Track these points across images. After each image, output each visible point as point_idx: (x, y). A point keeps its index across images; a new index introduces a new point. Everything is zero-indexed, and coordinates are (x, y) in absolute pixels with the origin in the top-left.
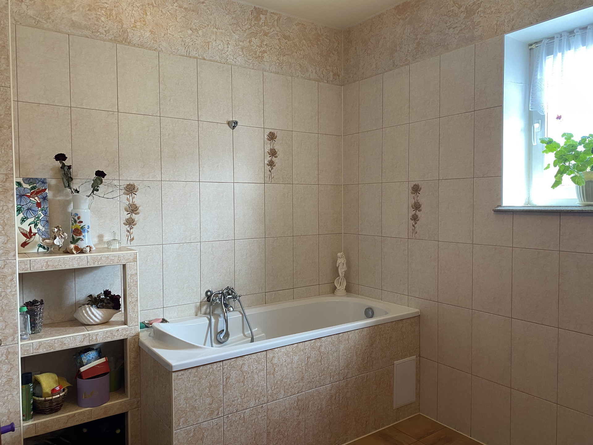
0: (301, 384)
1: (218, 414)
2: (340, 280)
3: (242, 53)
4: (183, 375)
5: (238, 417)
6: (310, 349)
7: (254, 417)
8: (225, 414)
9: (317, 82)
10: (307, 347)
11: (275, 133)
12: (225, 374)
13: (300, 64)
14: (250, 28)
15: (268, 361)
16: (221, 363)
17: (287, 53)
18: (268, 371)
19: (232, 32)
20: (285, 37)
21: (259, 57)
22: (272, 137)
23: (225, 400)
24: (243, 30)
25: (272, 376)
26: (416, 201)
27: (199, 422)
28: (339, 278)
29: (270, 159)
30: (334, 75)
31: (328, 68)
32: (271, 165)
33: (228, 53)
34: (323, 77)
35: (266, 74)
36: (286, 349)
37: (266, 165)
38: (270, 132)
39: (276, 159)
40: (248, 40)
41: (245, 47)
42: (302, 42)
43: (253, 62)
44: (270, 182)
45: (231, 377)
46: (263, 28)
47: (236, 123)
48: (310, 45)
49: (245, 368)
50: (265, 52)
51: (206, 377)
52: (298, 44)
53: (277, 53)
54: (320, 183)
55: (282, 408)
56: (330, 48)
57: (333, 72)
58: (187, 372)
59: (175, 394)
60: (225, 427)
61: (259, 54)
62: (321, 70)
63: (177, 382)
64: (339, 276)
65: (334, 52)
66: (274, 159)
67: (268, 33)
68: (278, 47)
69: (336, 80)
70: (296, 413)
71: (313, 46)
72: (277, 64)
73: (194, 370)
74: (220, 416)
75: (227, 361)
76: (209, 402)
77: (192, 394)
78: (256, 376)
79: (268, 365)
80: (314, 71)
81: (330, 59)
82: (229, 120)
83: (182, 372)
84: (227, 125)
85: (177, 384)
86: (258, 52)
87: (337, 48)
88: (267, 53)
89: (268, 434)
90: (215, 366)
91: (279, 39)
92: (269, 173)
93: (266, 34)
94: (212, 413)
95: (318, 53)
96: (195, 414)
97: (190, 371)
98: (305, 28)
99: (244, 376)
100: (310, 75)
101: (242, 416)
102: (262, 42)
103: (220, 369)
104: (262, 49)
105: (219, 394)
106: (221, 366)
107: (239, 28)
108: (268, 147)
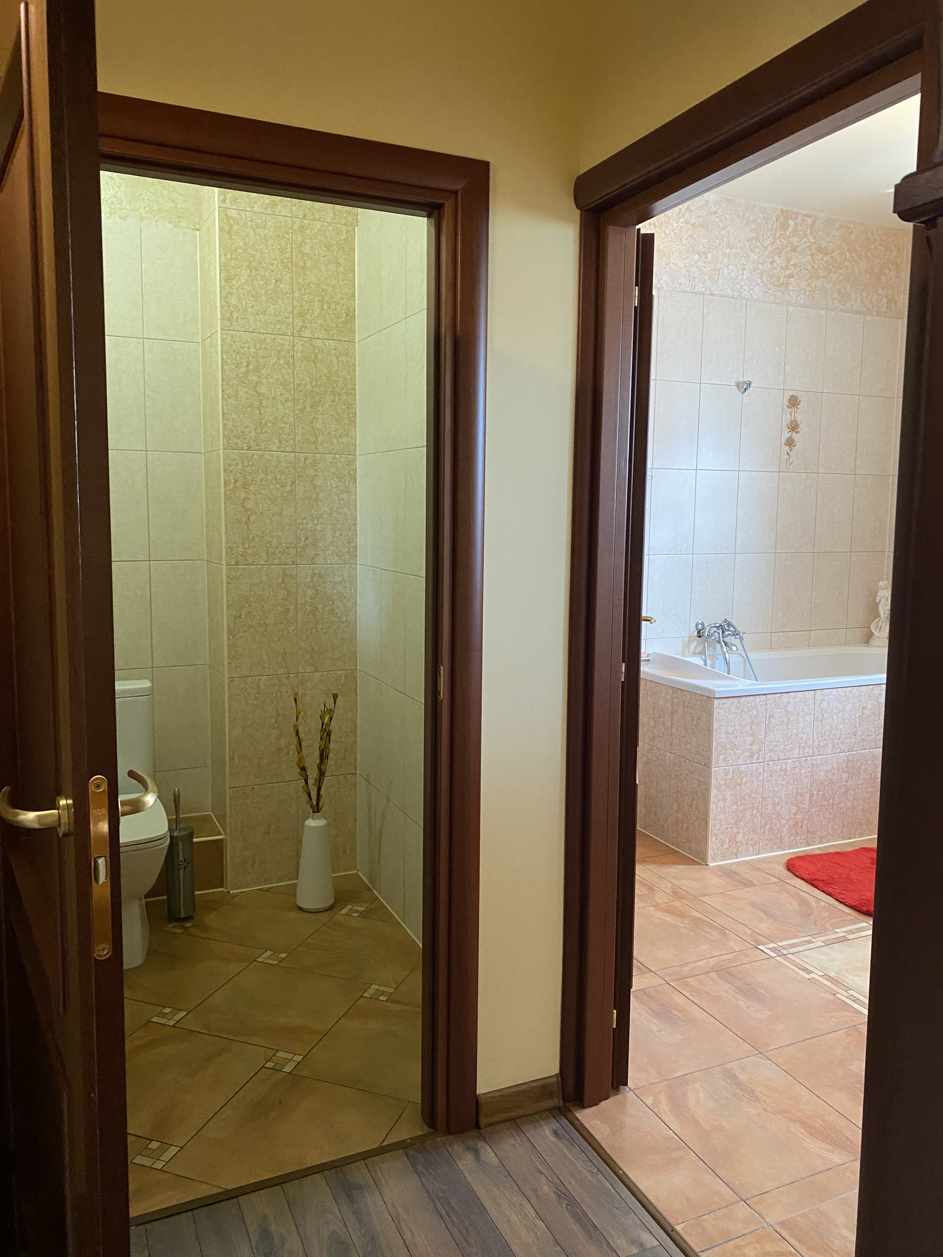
0: (853, 741)
1: (758, 758)
2: (880, 623)
3: (761, 281)
4: (725, 703)
5: (780, 767)
6: (866, 697)
7: (797, 770)
8: (766, 760)
9: (862, 316)
10: (863, 694)
11: (799, 396)
12: (768, 711)
13: (839, 290)
14: (773, 242)
15: (816, 704)
16: (764, 697)
17: (822, 274)
18: (815, 716)
19: (749, 251)
20: (820, 250)
21: (783, 284)
22: (794, 402)
23: (766, 742)
24: (763, 246)
25: (820, 723)
27: (738, 763)
28: (879, 620)
29: (788, 435)
30: (889, 302)
31: (881, 292)
32: (790, 445)
33: (743, 283)
34: (872, 307)
35: (791, 308)
36: (838, 692)
37: (783, 445)
38: (792, 396)
39: (797, 435)
40: (770, 260)
41: (765, 272)
42: (844, 256)
43: (775, 293)
44: (786, 471)
45: (774, 716)
46: (791, 239)
47: (749, 384)
48: (856, 258)
49: (790, 708)
50: (791, 276)
51: (748, 711)
52: (838, 258)
53: (808, 275)
54: (857, 472)
55: (829, 767)
56: (885, 261)
57: (887, 298)
58: (730, 701)
59: (715, 726)
60: (765, 775)
61: (783, 281)
62: (870, 296)
63: (720, 710)
64: (877, 615)
65: (890, 266)
66: (794, 435)
67: (798, 247)
68: (810, 268)
69: (891, 309)
70: (845, 776)
71: (860, 260)
72: (807, 293)
73: (736, 700)
74: (761, 761)
75: (771, 696)
76: (750, 742)
77: (733, 729)
78: (801, 720)
79: (816, 709)
80: (859, 299)
81: (884, 277)
82: (738, 381)
83: (724, 700)
84: (736, 387)
85: (718, 713)
86: (782, 277)
87: (896, 259)
88: (793, 277)
89: (812, 795)
90: (758, 698)
91: (812, 255)
92: (786, 456)
93: (794, 250)
94: (752, 755)
95: (866, 270)
96: (735, 753)
97: (732, 700)
98: (851, 233)
99: (789, 717)
100: (852, 306)
101: (784, 767)
102: (788, 261)
103: (763, 705)
104: (788, 272)
105: (761, 735)
106: (764, 700)
107: (758, 244)
108: (788, 418)
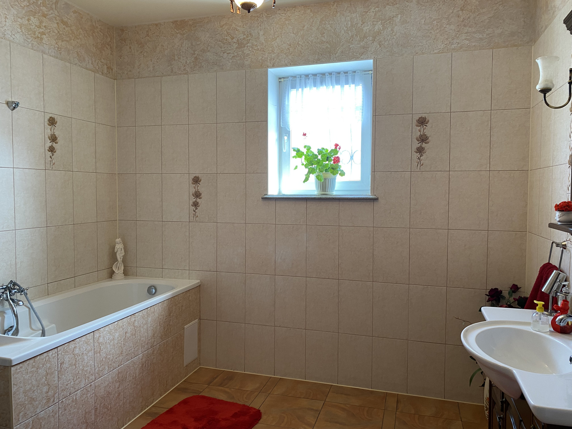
0: (121, 358)
1: (54, 401)
2: (118, 264)
3: (20, 30)
4: (21, 367)
5: (71, 400)
6: (127, 325)
7: (85, 396)
8: (60, 399)
9: (93, 73)
10: (125, 324)
11: (55, 119)
12: (59, 360)
13: (77, 53)
14: (29, 6)
15: (95, 341)
16: (56, 350)
17: (65, 39)
18: (95, 350)
19: (10, 5)
20: (63, 22)
21: (38, 37)
22: (52, 122)
23: (60, 385)
24: (21, 6)
25: (98, 355)
26: (196, 190)
27: (37, 413)
28: (117, 263)
29: (50, 144)
30: (108, 68)
31: (103, 60)
32: (52, 151)
33: (5, 28)
34: (99, 68)
35: (45, 56)
36: (109, 328)
37: (47, 151)
38: (51, 117)
39: (56, 144)
40: (27, 18)
41: (24, 25)
42: (79, 31)
43: (32, 42)
44: (50, 169)
45: (65, 362)
46: (41, 8)
47: (17, 105)
48: (86, 35)
49: (77, 351)
50: (43, 33)
51: (43, 366)
52: (75, 32)
53: (56, 37)
54: (98, 171)
55: (107, 383)
56: (104, 42)
57: (106, 65)
58: (26, 364)
59: (14, 389)
60: (60, 412)
61: (38, 35)
62: (97, 61)
63: (16, 376)
64: (117, 260)
65: (107, 46)
66: (54, 145)
67: (47, 15)
68: (57, 32)
69: (109, 73)
70: (118, 384)
71: (89, 37)
72: (56, 49)
73: (31, 361)
74: (56, 402)
75: (61, 347)
76: (46, 390)
77: (30, 386)
78: (85, 357)
79: (95, 345)
80: (90, 61)
81: (104, 52)
82: (8, 100)
83: (21, 365)
84: (6, 105)
85: (16, 378)
86: (37, 33)
87: (110, 43)
88: (45, 35)
89: (96, 410)
90: (50, 353)
91: (57, 23)
92: (50, 159)
93: (44, 16)
94: (49, 400)
95: (93, 45)
96: (33, 405)
97: (28, 362)
98: (82, 18)
99: (76, 358)
100: (86, 65)
101: (75, 398)
102: (41, 22)
103: (55, 356)
104: (41, 30)
105: (54, 381)
106: (56, 352)
107: (17, 3)
108: (49, 132)
